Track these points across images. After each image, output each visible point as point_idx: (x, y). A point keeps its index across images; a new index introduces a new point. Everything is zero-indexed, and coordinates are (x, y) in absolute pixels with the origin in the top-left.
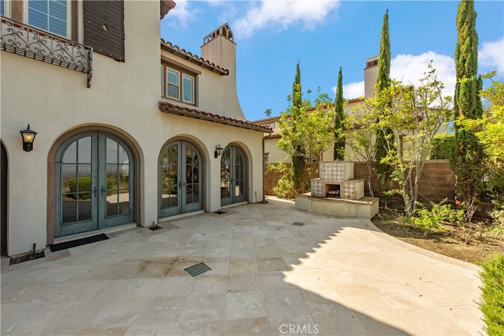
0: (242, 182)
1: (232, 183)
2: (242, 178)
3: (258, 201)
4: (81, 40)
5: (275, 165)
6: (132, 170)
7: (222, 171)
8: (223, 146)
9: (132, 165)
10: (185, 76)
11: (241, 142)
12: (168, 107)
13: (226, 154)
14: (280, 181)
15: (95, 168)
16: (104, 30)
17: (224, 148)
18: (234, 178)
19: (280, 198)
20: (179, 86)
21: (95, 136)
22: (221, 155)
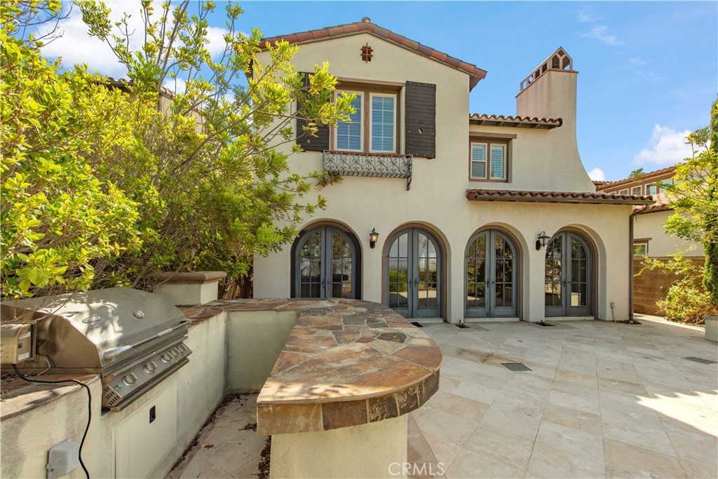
0: (584, 287)
1: (565, 286)
2: (584, 279)
3: (616, 319)
4: (403, 152)
5: (662, 261)
6: (439, 264)
7: (547, 269)
8: (550, 233)
9: (439, 259)
10: (493, 146)
11: (581, 226)
12: (477, 194)
13: (555, 244)
14: (674, 290)
15: (410, 261)
16: (419, 134)
17: (551, 236)
18: (569, 279)
19: (673, 320)
20: (486, 161)
21: (411, 232)
22: (546, 246)
